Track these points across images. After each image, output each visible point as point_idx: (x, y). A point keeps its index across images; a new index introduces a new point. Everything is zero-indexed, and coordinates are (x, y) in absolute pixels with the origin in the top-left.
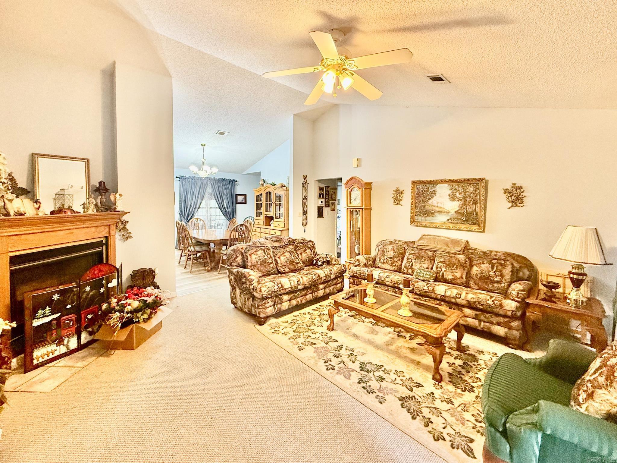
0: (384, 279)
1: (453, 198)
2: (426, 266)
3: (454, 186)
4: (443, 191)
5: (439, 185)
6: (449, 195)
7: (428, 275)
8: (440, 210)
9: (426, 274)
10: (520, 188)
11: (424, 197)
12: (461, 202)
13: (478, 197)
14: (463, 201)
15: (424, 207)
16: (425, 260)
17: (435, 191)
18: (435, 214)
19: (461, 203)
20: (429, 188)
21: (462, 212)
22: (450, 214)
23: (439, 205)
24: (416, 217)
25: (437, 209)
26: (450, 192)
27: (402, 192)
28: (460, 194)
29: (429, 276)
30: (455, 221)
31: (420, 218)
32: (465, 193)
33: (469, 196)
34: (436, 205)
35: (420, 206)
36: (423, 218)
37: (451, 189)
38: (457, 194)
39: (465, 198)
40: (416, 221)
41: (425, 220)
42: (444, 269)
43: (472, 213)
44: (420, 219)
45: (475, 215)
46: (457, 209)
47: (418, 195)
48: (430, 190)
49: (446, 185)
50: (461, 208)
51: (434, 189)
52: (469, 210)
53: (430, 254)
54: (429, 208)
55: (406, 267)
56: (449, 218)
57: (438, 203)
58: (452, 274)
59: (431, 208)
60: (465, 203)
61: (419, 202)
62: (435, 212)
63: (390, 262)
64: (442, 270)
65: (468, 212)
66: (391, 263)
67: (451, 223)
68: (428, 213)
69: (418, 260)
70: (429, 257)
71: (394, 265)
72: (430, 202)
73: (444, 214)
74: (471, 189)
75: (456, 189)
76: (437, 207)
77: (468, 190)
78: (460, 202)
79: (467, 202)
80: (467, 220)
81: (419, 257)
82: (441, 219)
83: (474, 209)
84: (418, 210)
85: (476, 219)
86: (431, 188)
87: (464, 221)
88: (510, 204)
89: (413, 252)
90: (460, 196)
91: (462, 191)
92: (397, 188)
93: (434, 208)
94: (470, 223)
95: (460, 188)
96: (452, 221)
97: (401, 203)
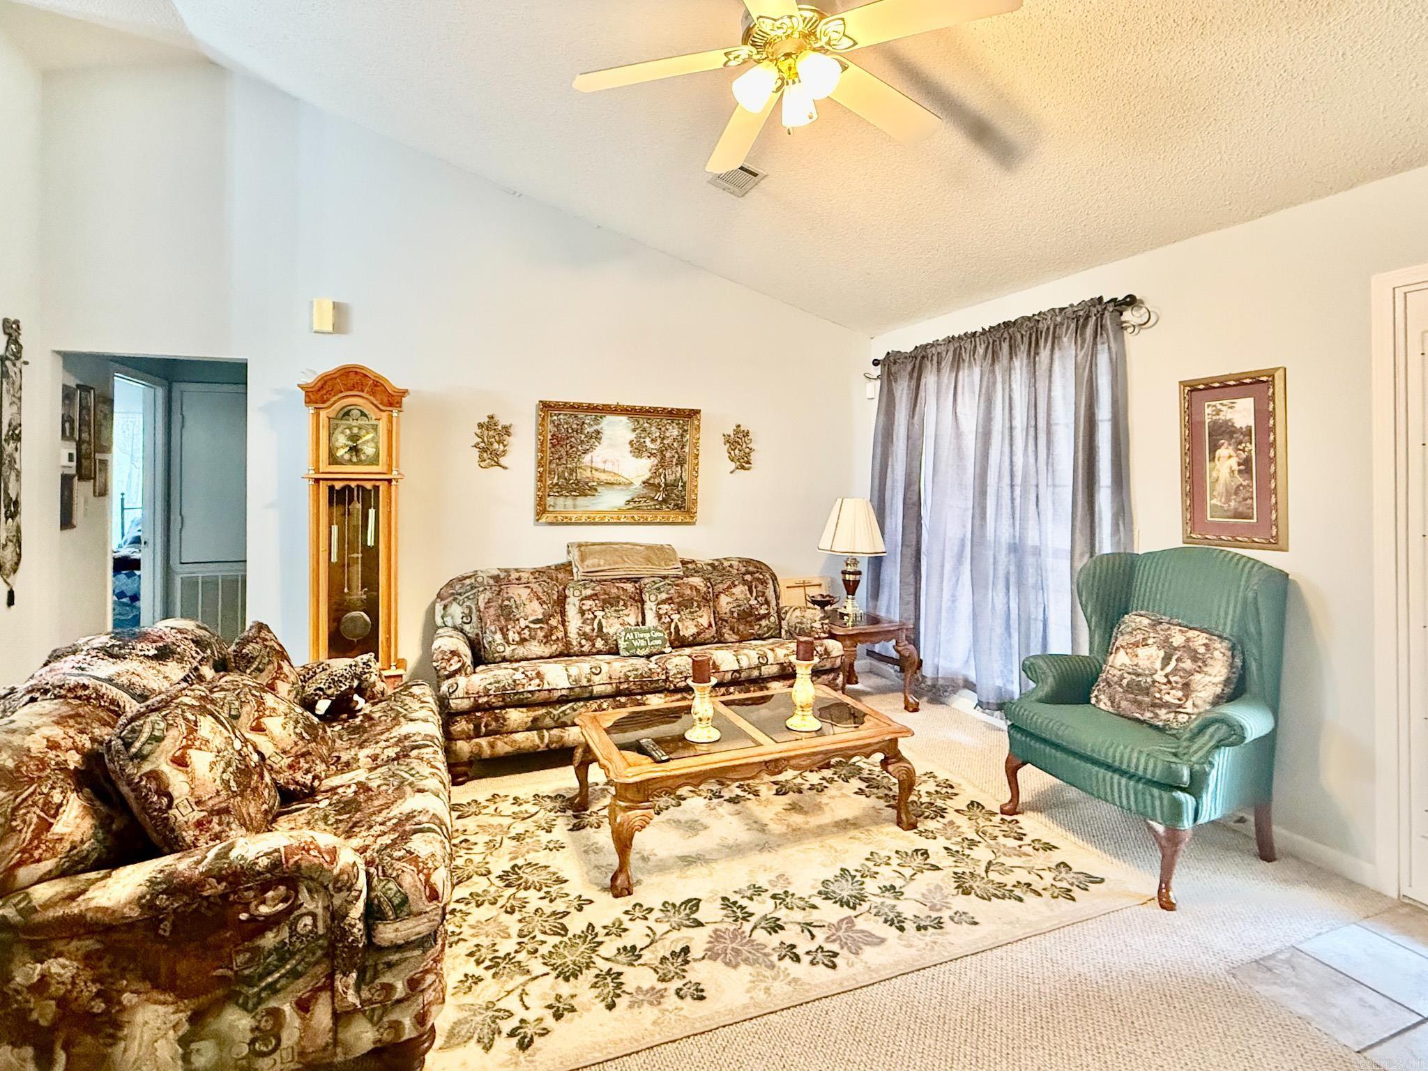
0: (589, 681)
1: (638, 449)
2: (632, 620)
3: (641, 422)
4: (618, 431)
5: (609, 419)
6: (631, 443)
7: (655, 639)
8: (611, 479)
9: (652, 639)
10: (747, 434)
11: (572, 447)
12: (654, 461)
13: (687, 450)
14: (659, 457)
15: (572, 471)
16: (625, 605)
17: (598, 432)
18: (599, 489)
19: (656, 462)
20: (583, 423)
21: (657, 481)
22: (632, 488)
23: (609, 467)
24: (550, 500)
25: (603, 477)
26: (632, 436)
27: (507, 430)
28: (653, 441)
29: (659, 642)
30: (641, 504)
31: (561, 501)
32: (663, 439)
33: (670, 447)
34: (601, 466)
35: (561, 469)
36: (569, 502)
37: (634, 430)
38: (648, 440)
39: (662, 452)
40: (551, 509)
41: (575, 506)
42: (676, 617)
43: (674, 485)
44: (561, 504)
45: (680, 488)
46: (647, 475)
47: (557, 441)
48: (588, 429)
49: (624, 419)
50: (656, 474)
51: (596, 427)
52: (670, 478)
53: (629, 587)
54: (584, 474)
55: (586, 636)
56: (629, 498)
57: (605, 462)
58: (695, 623)
59: (588, 474)
60: (663, 464)
61: (559, 459)
62: (599, 484)
63: (541, 634)
64: (672, 620)
65: (668, 481)
66: (545, 637)
67: (634, 508)
68: (584, 489)
69: (610, 611)
70: (631, 597)
71: (554, 638)
72: (587, 458)
73: (619, 487)
74: (674, 431)
75: (644, 430)
76: (604, 471)
77: (668, 434)
78: (653, 459)
79: (667, 460)
80: (664, 501)
81: (609, 602)
82: (611, 500)
83: (678, 475)
84: (555, 481)
85: (683, 497)
86: (591, 425)
87: (661, 503)
88: (733, 466)
89: (589, 592)
90: (652, 446)
91: (658, 434)
92: (491, 417)
93: (596, 474)
94: (671, 506)
95: (653, 429)
96: (636, 505)
97: (503, 461)
